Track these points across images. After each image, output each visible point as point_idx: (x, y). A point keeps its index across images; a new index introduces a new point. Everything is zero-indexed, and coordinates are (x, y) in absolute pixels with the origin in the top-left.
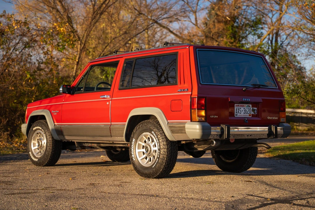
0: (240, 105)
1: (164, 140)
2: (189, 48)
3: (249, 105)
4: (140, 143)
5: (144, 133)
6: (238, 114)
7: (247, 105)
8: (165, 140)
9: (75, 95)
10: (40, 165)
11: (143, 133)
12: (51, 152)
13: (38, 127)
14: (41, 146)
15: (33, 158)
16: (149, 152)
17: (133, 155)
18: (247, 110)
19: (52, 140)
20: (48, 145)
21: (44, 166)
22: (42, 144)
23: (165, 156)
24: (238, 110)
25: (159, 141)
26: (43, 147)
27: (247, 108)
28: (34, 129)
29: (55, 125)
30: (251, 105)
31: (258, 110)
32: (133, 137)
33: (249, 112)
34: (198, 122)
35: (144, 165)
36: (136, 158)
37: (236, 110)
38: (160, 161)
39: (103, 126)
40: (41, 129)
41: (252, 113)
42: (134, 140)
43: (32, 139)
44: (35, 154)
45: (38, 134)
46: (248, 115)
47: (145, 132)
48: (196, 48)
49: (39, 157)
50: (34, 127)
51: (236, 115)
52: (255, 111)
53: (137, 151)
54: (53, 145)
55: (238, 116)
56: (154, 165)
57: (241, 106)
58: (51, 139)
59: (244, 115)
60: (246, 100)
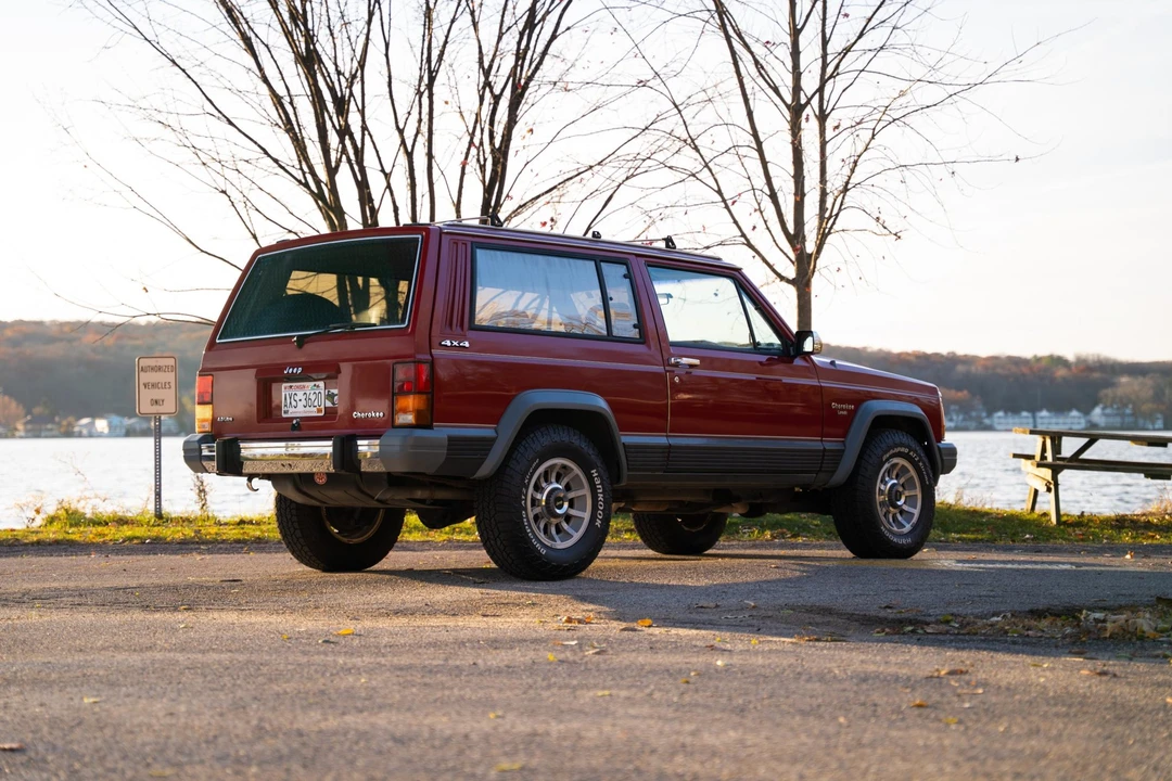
0: (294, 384)
3: (317, 383)
6: (291, 410)
7: (313, 383)
18: (312, 397)
24: (290, 398)
27: (313, 392)
30: (321, 384)
33: (316, 404)
34: (198, 433)
37: (285, 399)
41: (329, 404)
46: (315, 409)
52: (336, 398)
55: (289, 415)
57: (298, 387)
59: (305, 412)
60: (290, 371)
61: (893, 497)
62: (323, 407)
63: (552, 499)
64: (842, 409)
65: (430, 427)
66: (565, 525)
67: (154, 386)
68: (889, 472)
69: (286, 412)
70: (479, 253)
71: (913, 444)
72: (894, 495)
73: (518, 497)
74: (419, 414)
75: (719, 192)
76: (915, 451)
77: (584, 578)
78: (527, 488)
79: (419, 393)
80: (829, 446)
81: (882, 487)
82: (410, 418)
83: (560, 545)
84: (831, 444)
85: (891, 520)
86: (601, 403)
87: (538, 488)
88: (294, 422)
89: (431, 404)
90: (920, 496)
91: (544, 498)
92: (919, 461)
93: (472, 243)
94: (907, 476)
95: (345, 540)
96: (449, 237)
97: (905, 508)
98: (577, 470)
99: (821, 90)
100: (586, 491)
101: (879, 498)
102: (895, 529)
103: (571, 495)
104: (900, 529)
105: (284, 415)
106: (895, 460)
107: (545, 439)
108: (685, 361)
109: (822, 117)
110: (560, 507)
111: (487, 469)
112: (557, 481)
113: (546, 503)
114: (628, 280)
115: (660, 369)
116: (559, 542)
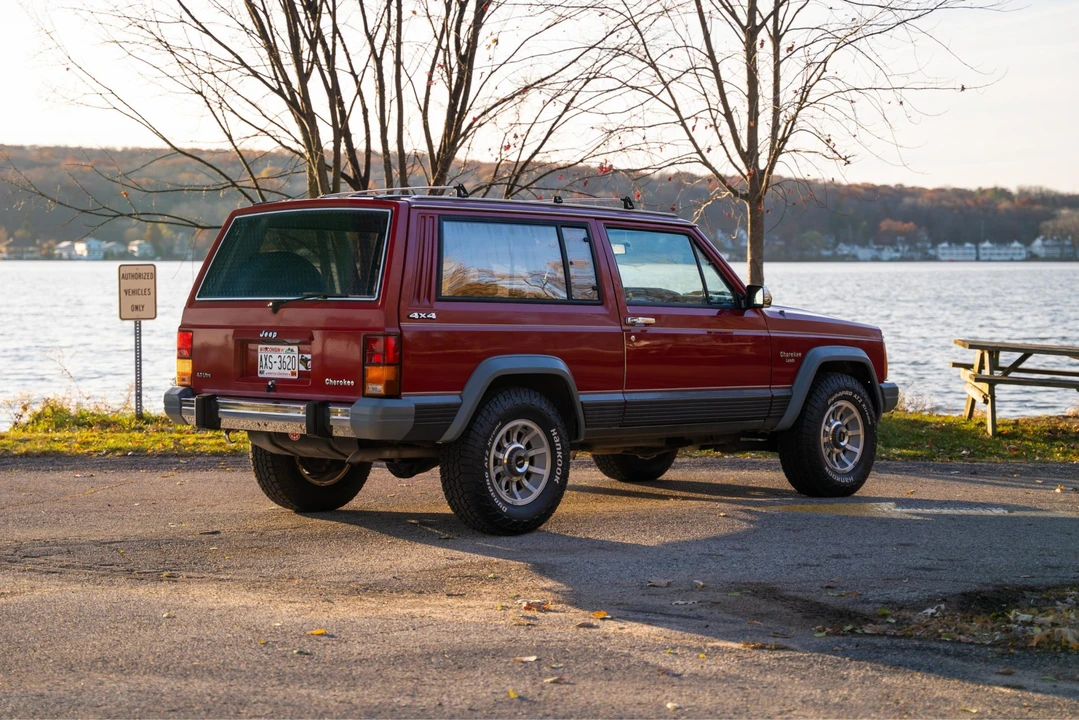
0: (269, 347)
3: (291, 347)
6: (267, 370)
7: (287, 347)
18: (287, 360)
24: (266, 360)
27: (287, 355)
30: (295, 348)
33: (290, 367)
37: (261, 359)
41: (302, 368)
46: (289, 372)
52: (309, 363)
55: (265, 376)
57: (273, 350)
59: (280, 374)
60: (266, 334)
61: (837, 439)
62: (296, 370)
63: (514, 459)
64: (790, 358)
65: (398, 397)
66: (525, 482)
67: (135, 292)
68: (833, 414)
69: (262, 372)
70: (447, 226)
71: (858, 387)
72: (838, 436)
73: (481, 460)
74: (388, 385)
75: (676, 110)
76: (859, 394)
77: (543, 531)
78: (490, 450)
79: (388, 365)
80: (776, 393)
81: (827, 429)
82: (380, 388)
83: (521, 501)
84: (778, 391)
85: (835, 459)
86: (560, 366)
87: (500, 448)
88: (270, 383)
89: (400, 376)
90: (862, 437)
91: (506, 456)
92: (862, 403)
93: (439, 215)
94: (851, 417)
95: (317, 482)
96: (418, 211)
97: (849, 447)
98: (537, 430)
99: (775, 13)
100: (546, 450)
101: (823, 440)
102: (839, 468)
103: (532, 453)
104: (841, 468)
105: (260, 375)
106: (839, 403)
107: (505, 403)
108: (641, 320)
109: (776, 38)
110: (521, 466)
111: (452, 432)
112: (518, 441)
113: (508, 460)
114: (587, 244)
115: (616, 328)
116: (519, 499)
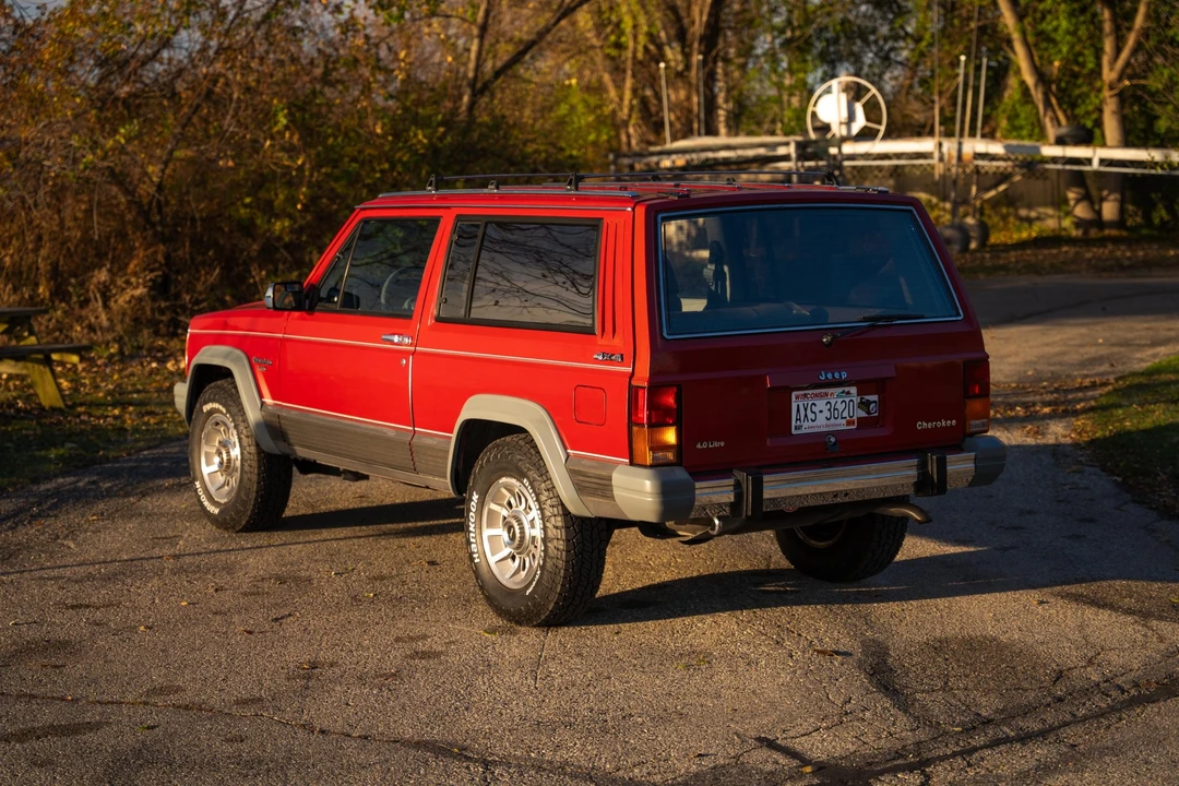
0: (810, 392)
1: (556, 513)
2: (633, 209)
3: (847, 389)
4: (493, 506)
5: (504, 480)
6: (806, 424)
7: (840, 390)
8: (561, 512)
9: (316, 314)
10: (226, 529)
11: (500, 477)
12: (257, 492)
13: (216, 405)
14: (228, 467)
15: (206, 503)
16: (517, 542)
17: (473, 546)
18: (841, 407)
19: (259, 454)
20: (247, 468)
21: (237, 532)
22: (229, 460)
23: (561, 564)
24: (806, 410)
25: (543, 514)
26: (235, 469)
27: (840, 400)
28: (206, 408)
29: (263, 403)
30: (853, 390)
31: (882, 403)
32: (474, 488)
33: (845, 414)
34: (651, 466)
35: (504, 583)
36: (482, 556)
37: (798, 410)
38: (545, 578)
39: (392, 434)
40: (224, 411)
41: (863, 414)
42: (475, 497)
43: (203, 441)
44: (212, 490)
45: (217, 424)
46: (844, 421)
47: (507, 476)
48: (657, 212)
49: (223, 501)
50: (206, 403)
51: (796, 428)
52: (872, 405)
53: (487, 532)
54: (259, 468)
55: (803, 431)
56: (531, 589)
57: (816, 395)
58: (252, 448)
59: (827, 426)
62: (855, 417)
105: (795, 432)
